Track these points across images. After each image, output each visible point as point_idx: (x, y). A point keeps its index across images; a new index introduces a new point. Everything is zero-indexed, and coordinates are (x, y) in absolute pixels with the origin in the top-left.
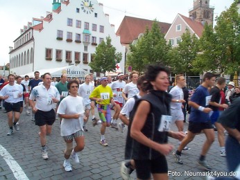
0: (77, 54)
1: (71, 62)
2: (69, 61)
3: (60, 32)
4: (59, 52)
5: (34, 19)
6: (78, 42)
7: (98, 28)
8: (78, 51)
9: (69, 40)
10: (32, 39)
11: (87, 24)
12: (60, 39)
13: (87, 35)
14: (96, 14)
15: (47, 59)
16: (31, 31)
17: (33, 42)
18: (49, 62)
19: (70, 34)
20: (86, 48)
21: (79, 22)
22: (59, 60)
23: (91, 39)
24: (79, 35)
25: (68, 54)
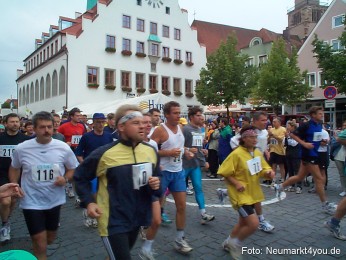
0: (140, 77)
1: (130, 90)
2: (126, 89)
3: (111, 39)
4: (109, 74)
5: (62, 19)
6: (141, 55)
7: (172, 32)
8: (140, 71)
9: (126, 53)
10: (64, 50)
11: (154, 25)
12: (111, 50)
13: (155, 44)
14: (168, 9)
15: (90, 86)
16: (59, 38)
17: (65, 57)
18: (93, 91)
19: (127, 42)
20: (153, 66)
21: (141, 22)
22: (110, 87)
23: (161, 50)
24: (142, 43)
25: (125, 76)
